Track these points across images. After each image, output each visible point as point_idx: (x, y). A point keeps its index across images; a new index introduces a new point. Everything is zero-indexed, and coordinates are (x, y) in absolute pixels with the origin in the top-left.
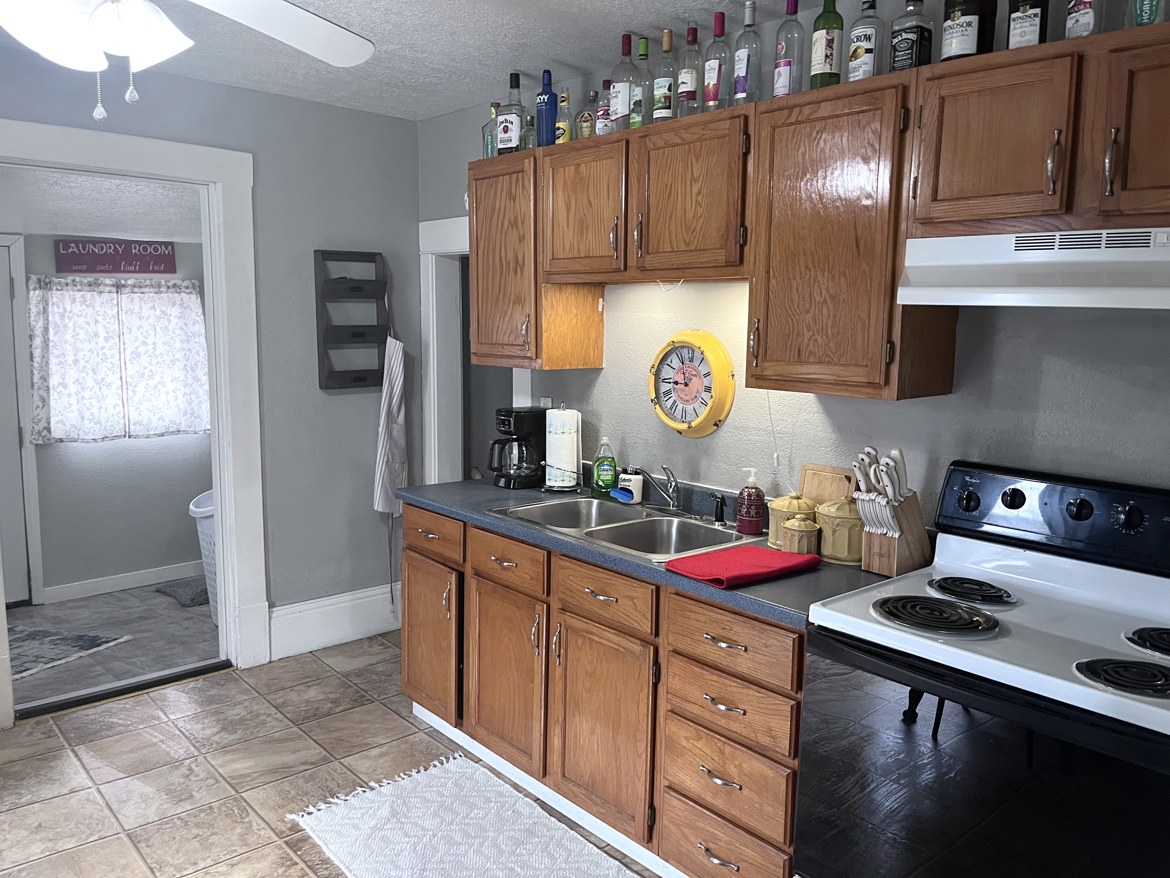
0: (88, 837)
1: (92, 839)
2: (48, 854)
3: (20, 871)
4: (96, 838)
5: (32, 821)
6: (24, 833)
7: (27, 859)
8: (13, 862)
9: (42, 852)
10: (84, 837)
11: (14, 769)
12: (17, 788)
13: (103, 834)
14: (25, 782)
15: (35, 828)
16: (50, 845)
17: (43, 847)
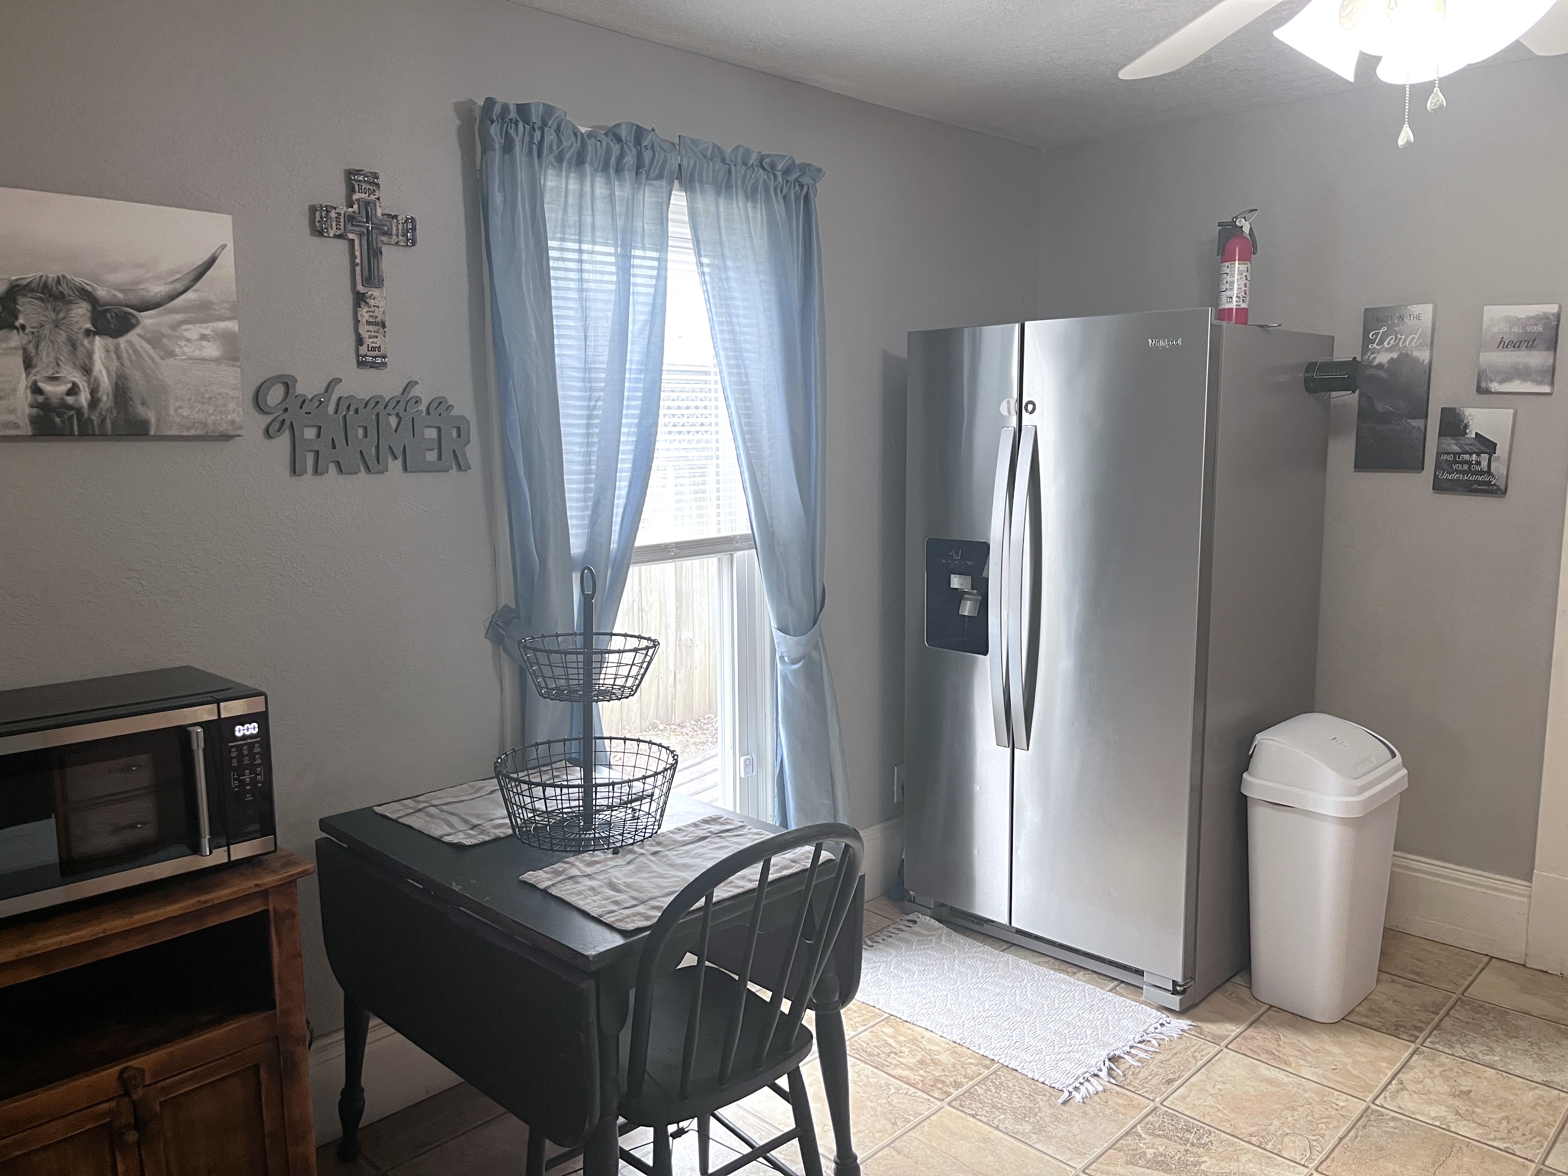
0: (1495, 1139)
1: (1495, 1144)
2: (1438, 1123)
3: (1394, 1119)
4: (1502, 1146)
5: (1465, 1083)
6: (1446, 1088)
7: (1413, 1113)
8: (1400, 1108)
9: (1433, 1119)
10: (1492, 1136)
11: (1520, 1023)
12: (1497, 1041)
13: (1518, 1149)
14: (1511, 1042)
15: (1461, 1091)
16: (1451, 1117)
17: (1443, 1114)
